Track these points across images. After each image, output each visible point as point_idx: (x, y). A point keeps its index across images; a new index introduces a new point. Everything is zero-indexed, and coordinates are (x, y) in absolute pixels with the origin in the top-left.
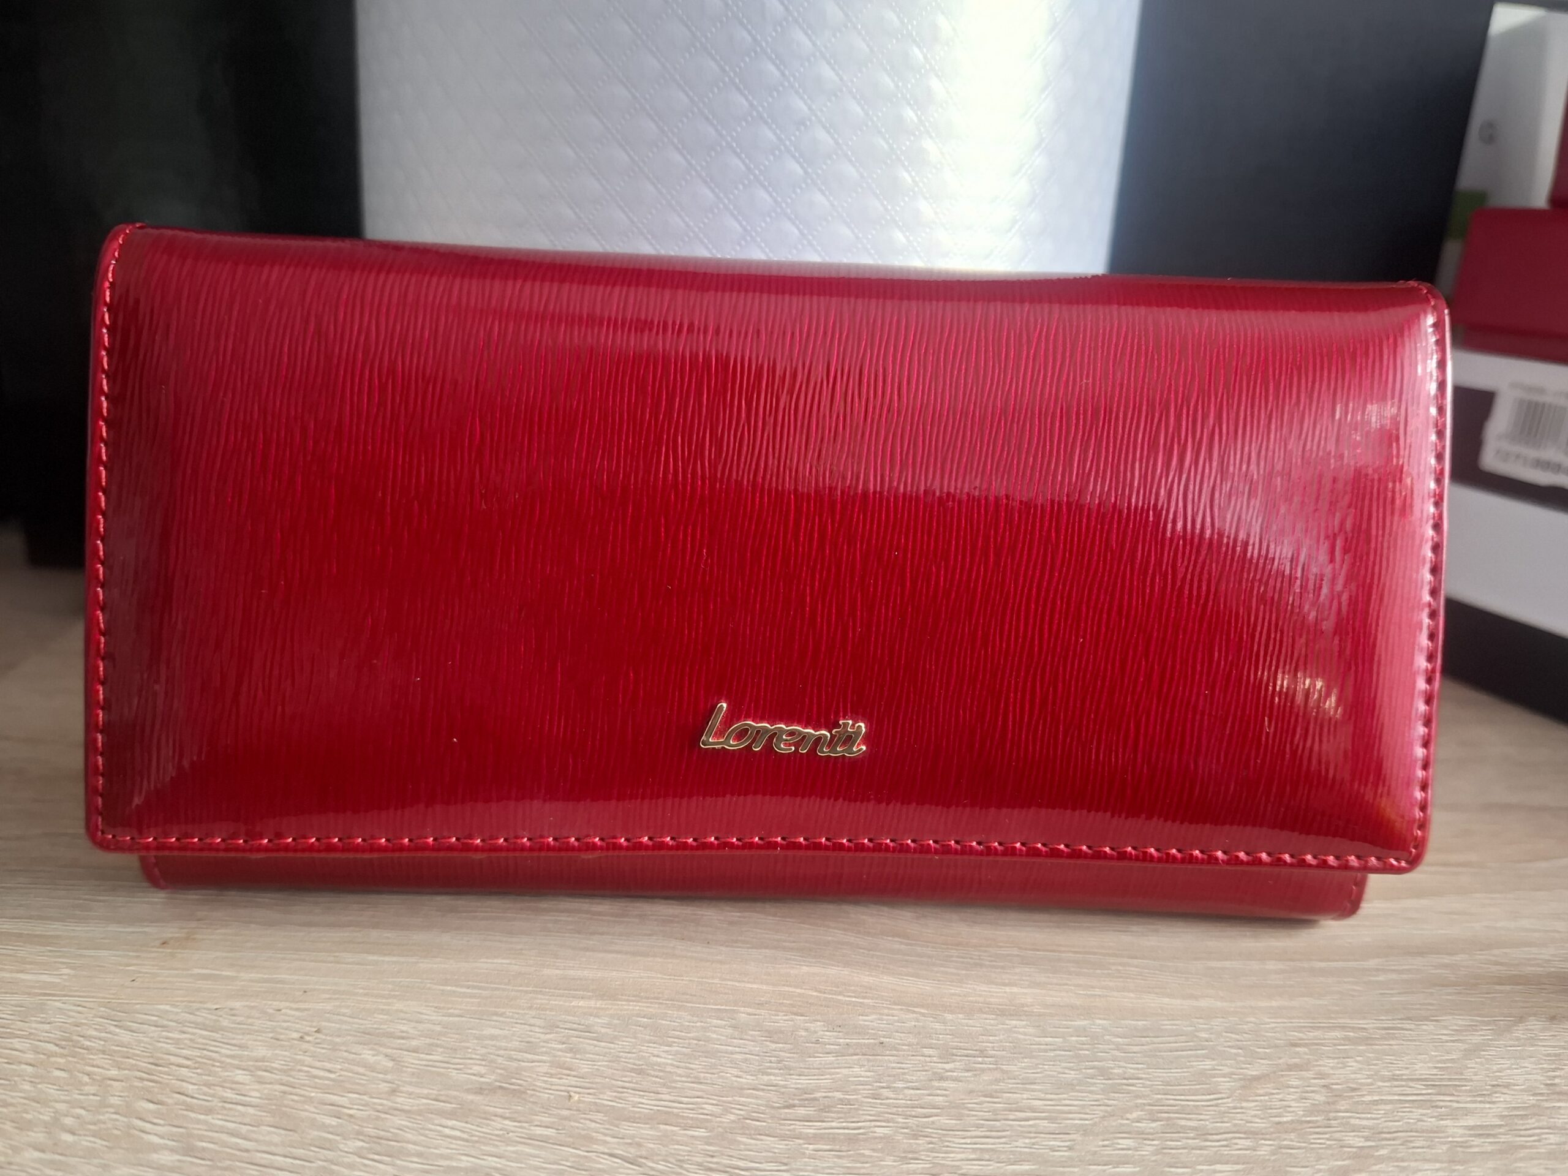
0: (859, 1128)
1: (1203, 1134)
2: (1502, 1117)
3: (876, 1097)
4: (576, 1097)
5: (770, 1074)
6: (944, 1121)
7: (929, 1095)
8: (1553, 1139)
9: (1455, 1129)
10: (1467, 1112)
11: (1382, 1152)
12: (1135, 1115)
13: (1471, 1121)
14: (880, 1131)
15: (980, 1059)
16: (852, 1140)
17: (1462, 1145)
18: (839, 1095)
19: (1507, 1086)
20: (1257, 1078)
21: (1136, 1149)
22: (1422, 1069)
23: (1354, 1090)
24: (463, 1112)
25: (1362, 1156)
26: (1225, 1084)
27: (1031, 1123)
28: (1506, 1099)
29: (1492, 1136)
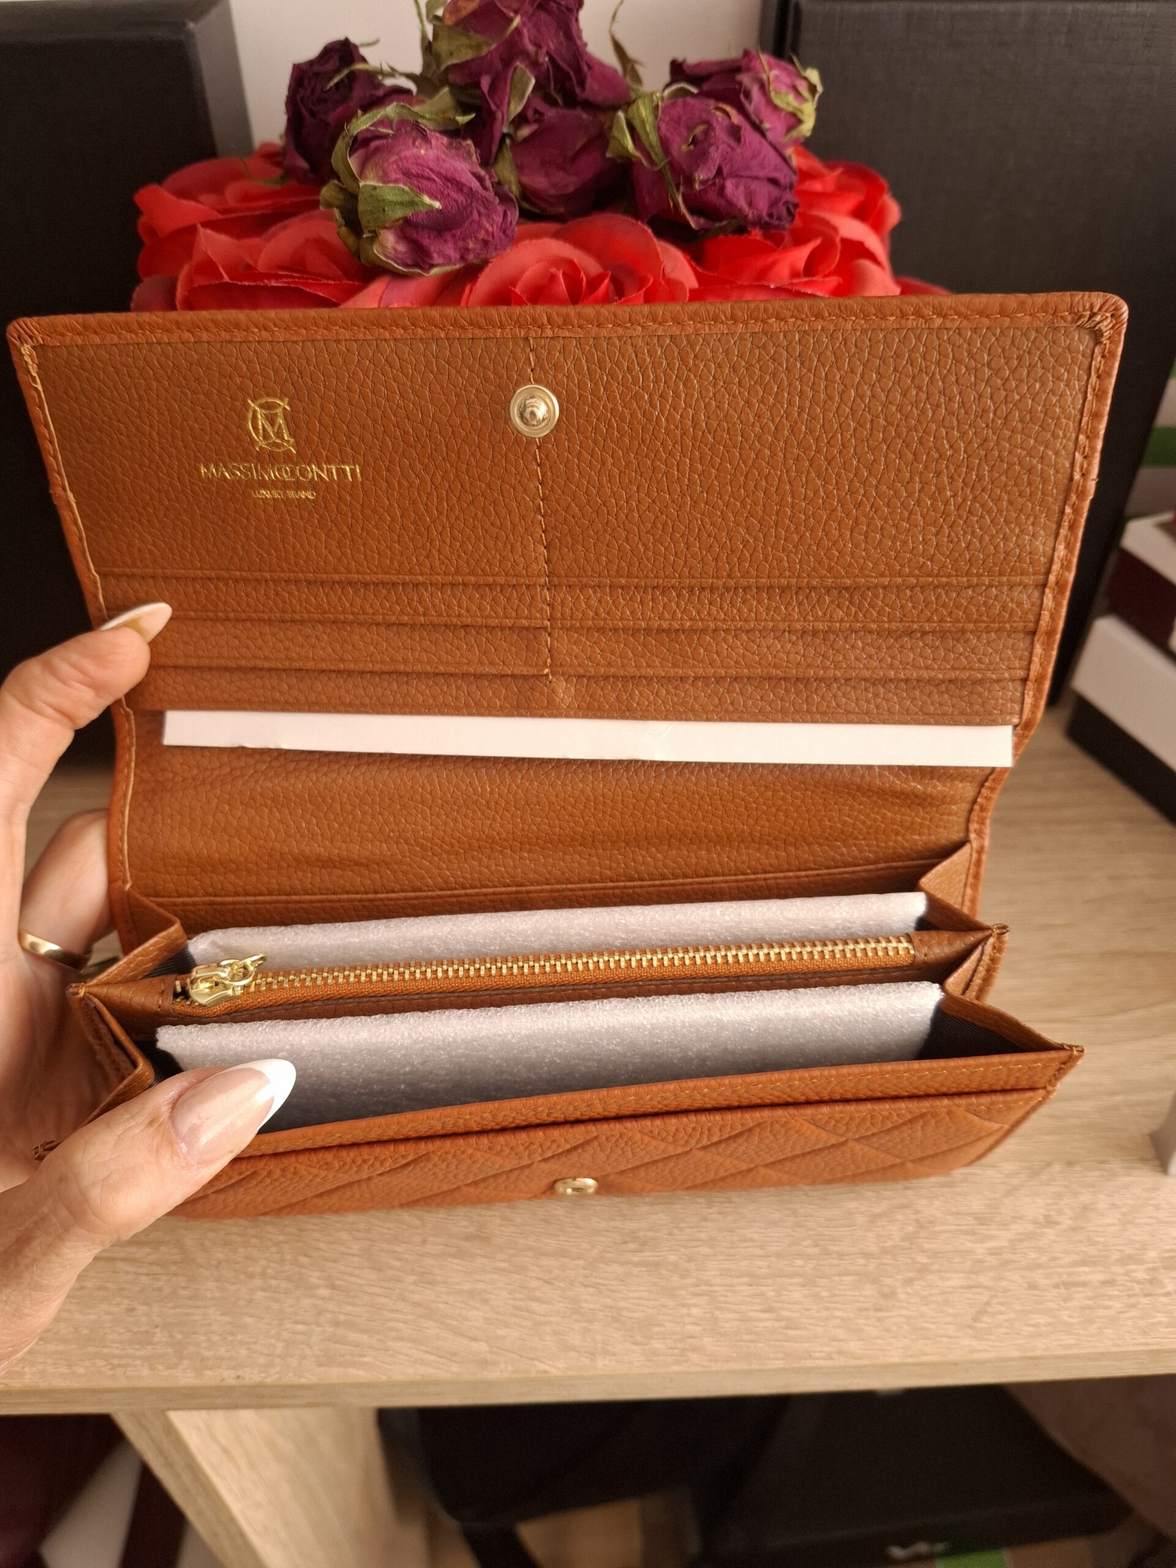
1: (841, 1256)
2: (1010, 1241)
6: (706, 1250)
8: (1033, 1255)
9: (980, 1249)
10: (991, 1238)
11: (936, 1267)
12: (808, 1242)
13: (991, 1244)
14: (672, 1258)
16: (657, 1265)
17: (980, 1262)
19: (1020, 1218)
20: (878, 1216)
21: (802, 1267)
22: (977, 1205)
23: (931, 1222)
24: (460, 1254)
25: (923, 1270)
26: (860, 1219)
28: (1017, 1228)
29: (1000, 1254)
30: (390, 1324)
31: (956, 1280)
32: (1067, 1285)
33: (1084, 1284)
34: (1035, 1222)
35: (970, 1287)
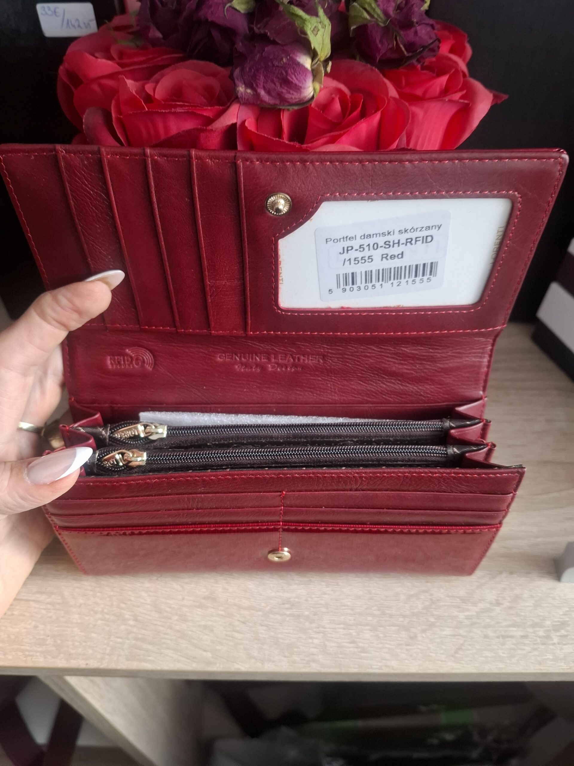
0: (300, 612)
1: (391, 616)
2: (477, 612)
3: (306, 600)
4: (229, 600)
5: (278, 592)
6: (323, 610)
7: (321, 600)
8: (488, 620)
9: (461, 616)
10: (468, 610)
11: (438, 624)
12: (374, 608)
13: (467, 613)
14: (306, 613)
15: (336, 586)
16: (299, 616)
17: (461, 622)
18: (297, 600)
20: (412, 596)
21: (371, 621)
22: (462, 593)
23: (438, 600)
24: (201, 606)
25: (432, 625)
26: (402, 597)
27: (346, 610)
28: (481, 605)
29: (471, 619)
30: (163, 641)
31: (447, 632)
32: (504, 637)
33: (512, 637)
34: (491, 603)
35: (454, 636)
